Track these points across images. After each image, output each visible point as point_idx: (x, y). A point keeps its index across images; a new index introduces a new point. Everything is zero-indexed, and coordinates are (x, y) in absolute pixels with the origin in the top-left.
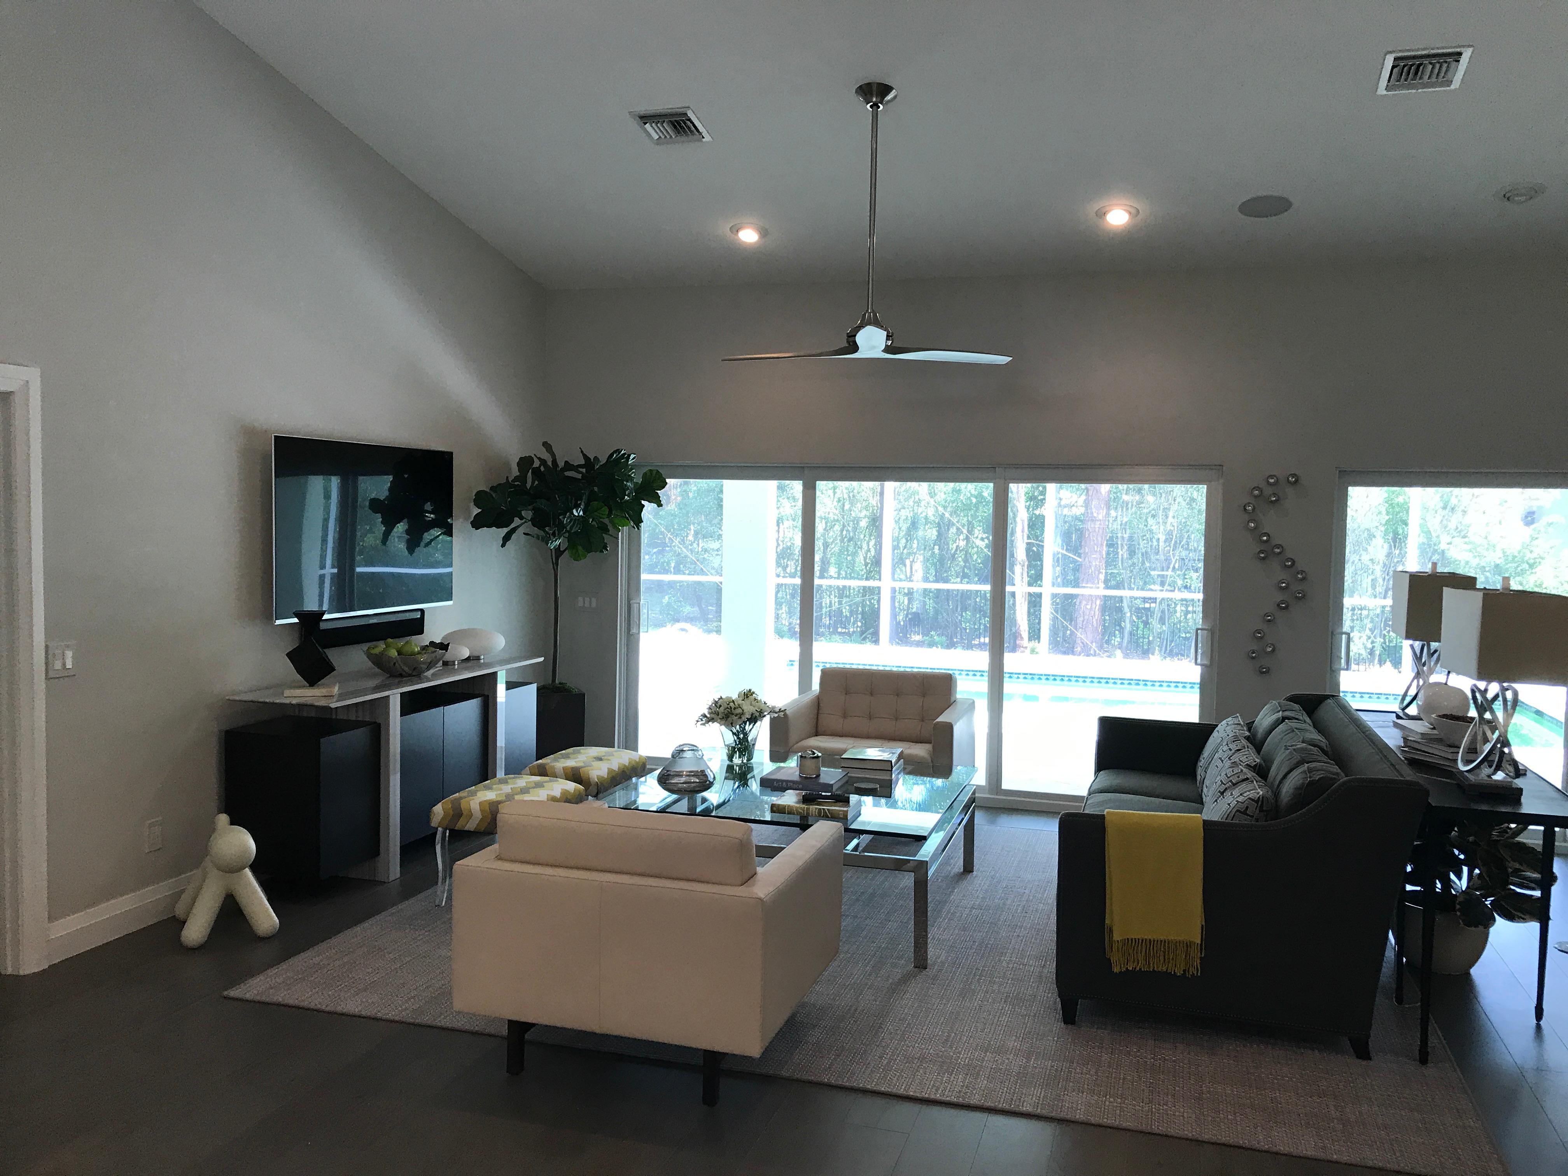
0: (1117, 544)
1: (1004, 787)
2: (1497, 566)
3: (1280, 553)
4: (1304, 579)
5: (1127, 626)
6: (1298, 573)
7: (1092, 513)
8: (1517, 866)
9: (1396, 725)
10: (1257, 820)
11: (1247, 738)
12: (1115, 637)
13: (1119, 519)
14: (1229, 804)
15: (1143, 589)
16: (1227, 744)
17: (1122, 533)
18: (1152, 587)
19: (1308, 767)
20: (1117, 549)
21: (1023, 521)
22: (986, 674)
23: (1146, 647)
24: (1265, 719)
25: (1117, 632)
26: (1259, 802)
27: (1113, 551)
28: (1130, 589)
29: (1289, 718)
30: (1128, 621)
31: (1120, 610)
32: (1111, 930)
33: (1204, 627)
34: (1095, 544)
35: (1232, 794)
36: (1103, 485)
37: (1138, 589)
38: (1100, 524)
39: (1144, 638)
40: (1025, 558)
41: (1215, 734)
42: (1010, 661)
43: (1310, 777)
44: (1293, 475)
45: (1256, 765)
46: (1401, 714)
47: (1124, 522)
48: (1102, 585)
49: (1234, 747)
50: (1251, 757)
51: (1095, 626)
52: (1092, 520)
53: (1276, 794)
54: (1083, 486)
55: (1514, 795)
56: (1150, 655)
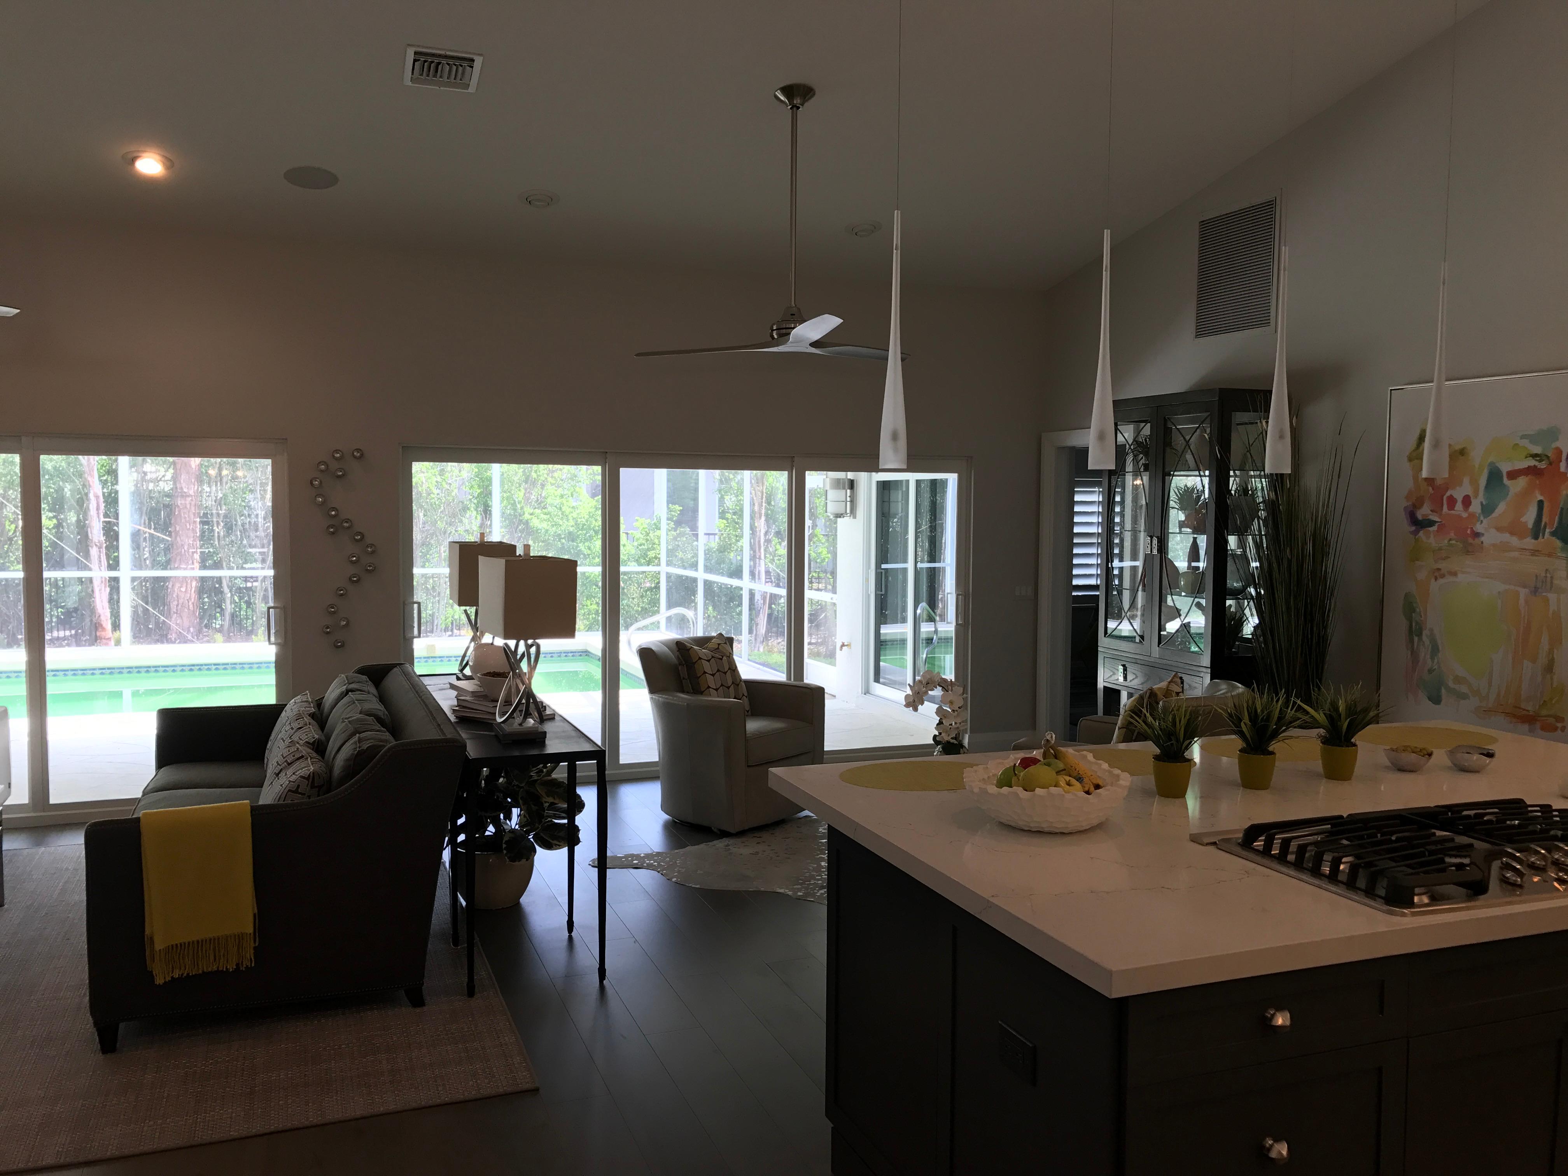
0: (212, 521)
1: (52, 801)
2: (570, 533)
3: (348, 528)
4: (373, 552)
5: (228, 607)
6: (367, 546)
7: (182, 488)
8: (551, 800)
9: (453, 687)
10: (309, 797)
11: (312, 716)
12: (215, 619)
13: (212, 494)
14: (281, 785)
15: (243, 568)
16: (290, 724)
17: (217, 510)
18: (254, 565)
19: (359, 737)
20: (213, 526)
21: (97, 497)
22: (24, 674)
23: (250, 628)
24: (332, 693)
25: (218, 615)
26: (311, 779)
27: (208, 529)
28: (230, 568)
29: (352, 691)
30: (228, 602)
31: (219, 592)
32: (151, 939)
33: (276, 605)
34: (186, 522)
35: (286, 774)
36: (192, 459)
37: (237, 568)
38: (192, 500)
39: (247, 619)
40: (103, 538)
41: (283, 714)
42: (54, 657)
43: (360, 747)
44: (358, 450)
45: (314, 742)
46: (460, 676)
47: (218, 498)
48: (197, 565)
49: (296, 725)
50: (313, 733)
51: (192, 609)
52: (182, 496)
53: (330, 768)
54: (171, 459)
55: (539, 738)
56: (253, 636)
